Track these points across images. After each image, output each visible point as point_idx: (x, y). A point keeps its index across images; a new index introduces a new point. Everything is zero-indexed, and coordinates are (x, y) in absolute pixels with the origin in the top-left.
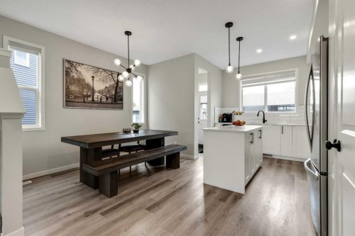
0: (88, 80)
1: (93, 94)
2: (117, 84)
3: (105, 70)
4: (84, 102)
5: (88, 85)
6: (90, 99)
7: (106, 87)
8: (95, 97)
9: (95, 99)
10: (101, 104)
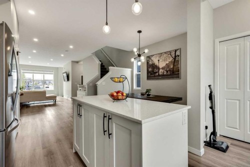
0: (156, 63)
1: (159, 70)
2: (175, 59)
3: (165, 53)
4: (155, 76)
5: (156, 66)
6: (157, 74)
7: (167, 64)
8: (160, 72)
9: (160, 74)
10: (163, 77)
